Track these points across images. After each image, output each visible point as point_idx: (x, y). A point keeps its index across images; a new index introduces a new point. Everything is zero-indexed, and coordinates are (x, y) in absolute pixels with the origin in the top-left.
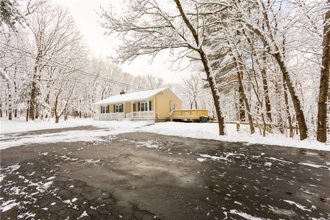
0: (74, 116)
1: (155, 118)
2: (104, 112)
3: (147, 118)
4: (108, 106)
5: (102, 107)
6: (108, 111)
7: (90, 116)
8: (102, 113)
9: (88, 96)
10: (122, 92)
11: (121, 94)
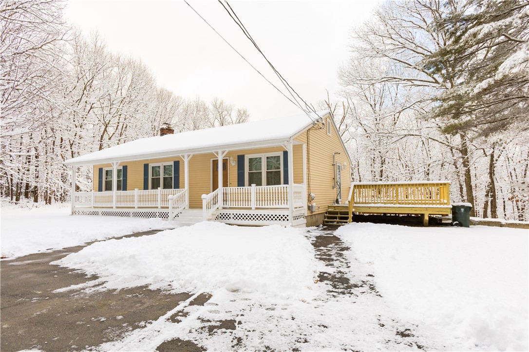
0: (14, 198)
1: (306, 212)
2: (109, 187)
3: (285, 213)
4: (125, 168)
5: (101, 170)
6: (123, 185)
7: (63, 199)
8: (100, 190)
9: (58, 142)
10: (165, 127)
11: (162, 134)
